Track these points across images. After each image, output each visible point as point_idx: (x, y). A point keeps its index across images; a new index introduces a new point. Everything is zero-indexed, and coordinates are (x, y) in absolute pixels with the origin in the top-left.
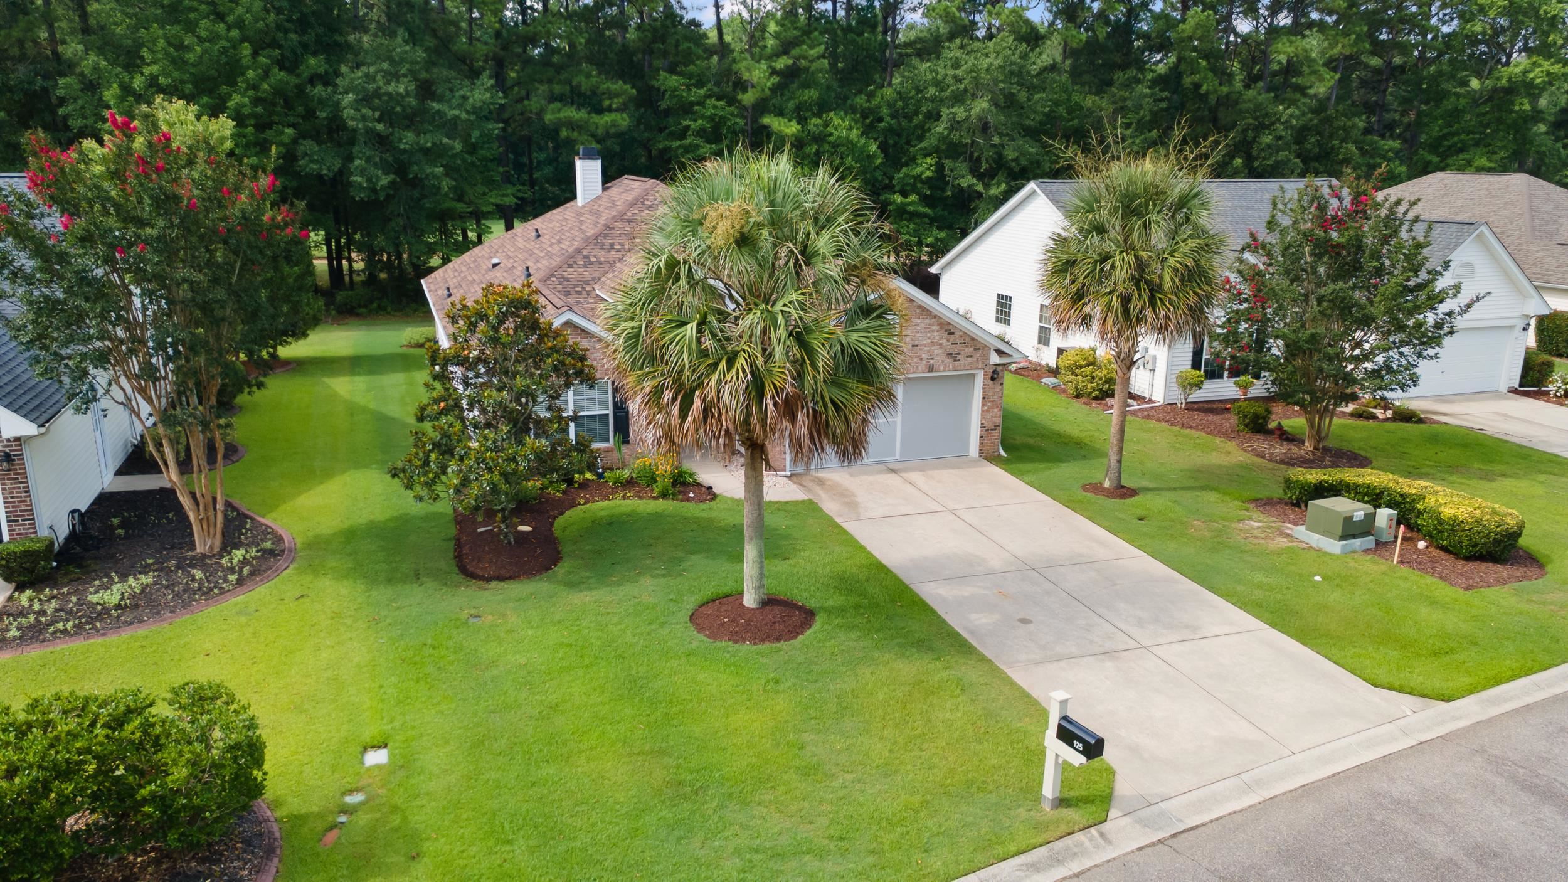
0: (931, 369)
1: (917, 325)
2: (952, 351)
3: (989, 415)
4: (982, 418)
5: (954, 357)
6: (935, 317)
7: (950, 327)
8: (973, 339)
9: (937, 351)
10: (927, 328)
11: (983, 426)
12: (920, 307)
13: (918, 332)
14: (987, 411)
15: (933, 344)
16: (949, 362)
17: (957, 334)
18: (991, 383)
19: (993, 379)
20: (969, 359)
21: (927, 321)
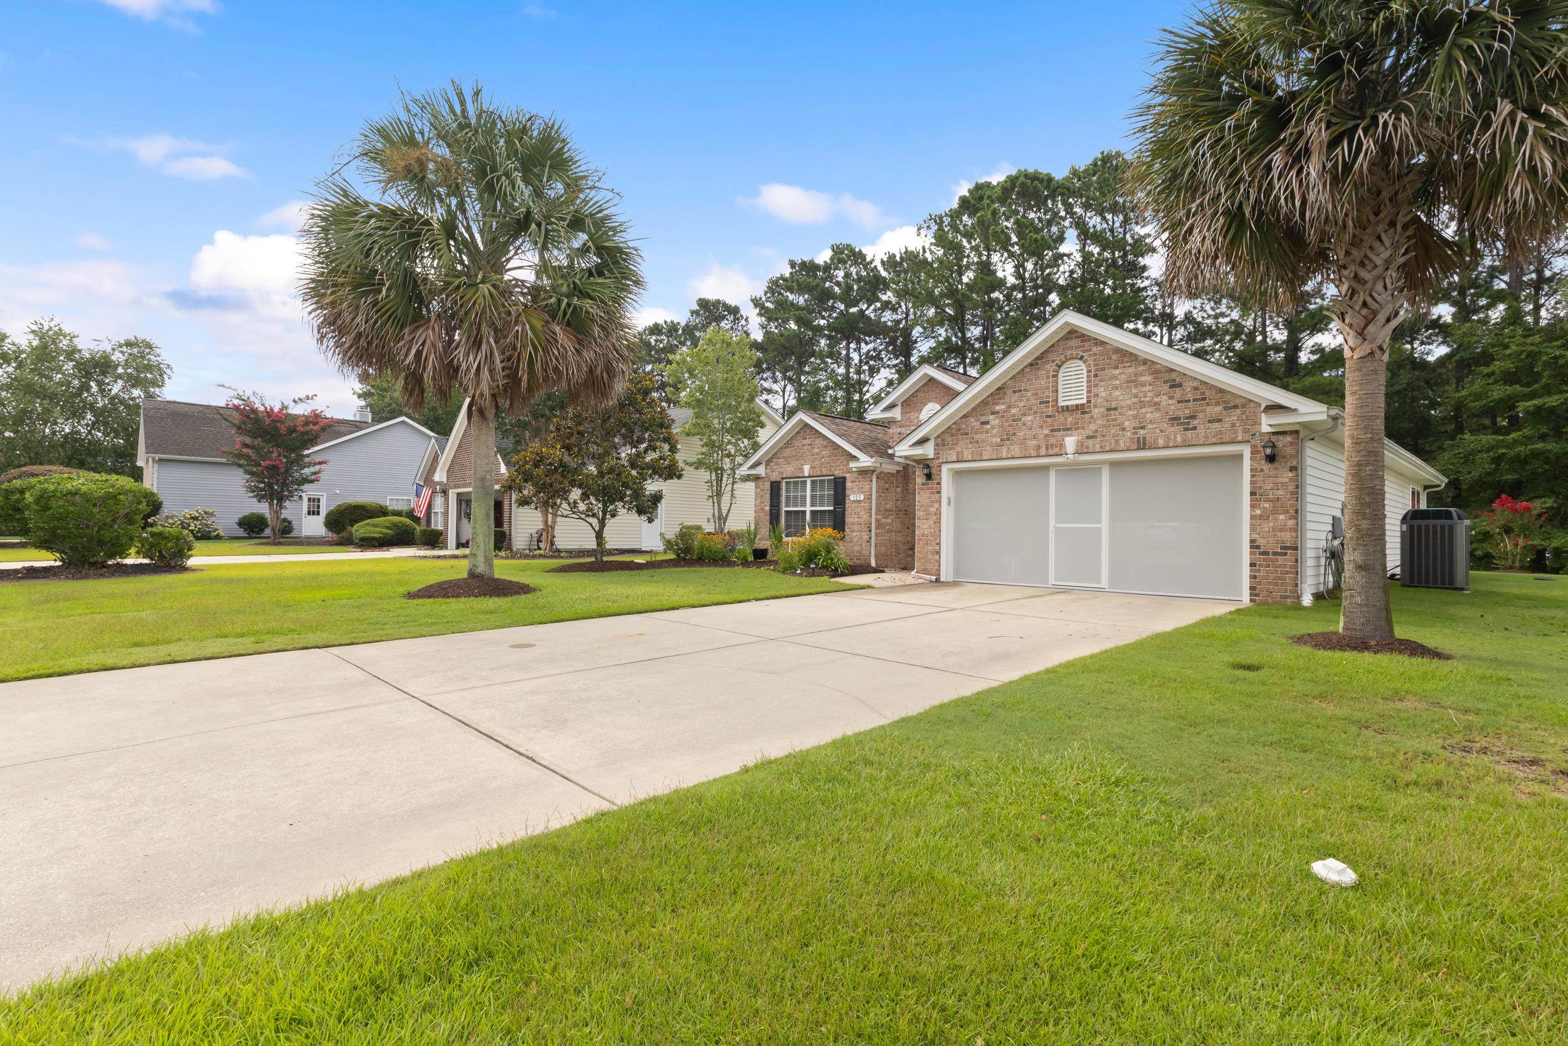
0: (1142, 445)
1: (1115, 377)
2: (1179, 413)
3: (1268, 526)
4: (1253, 528)
5: (1186, 423)
6: (1145, 362)
7: (1174, 375)
8: (1222, 391)
9: (1150, 414)
10: (1133, 381)
11: (1254, 545)
12: (1117, 350)
13: (1116, 388)
14: (1264, 517)
15: (1142, 404)
16: (1177, 434)
17: (1188, 385)
18: (1267, 467)
19: (1271, 459)
20: (1216, 425)
21: (1131, 370)
